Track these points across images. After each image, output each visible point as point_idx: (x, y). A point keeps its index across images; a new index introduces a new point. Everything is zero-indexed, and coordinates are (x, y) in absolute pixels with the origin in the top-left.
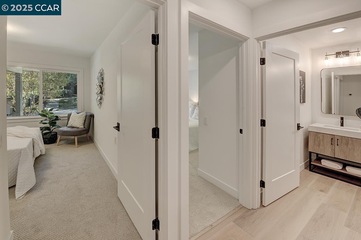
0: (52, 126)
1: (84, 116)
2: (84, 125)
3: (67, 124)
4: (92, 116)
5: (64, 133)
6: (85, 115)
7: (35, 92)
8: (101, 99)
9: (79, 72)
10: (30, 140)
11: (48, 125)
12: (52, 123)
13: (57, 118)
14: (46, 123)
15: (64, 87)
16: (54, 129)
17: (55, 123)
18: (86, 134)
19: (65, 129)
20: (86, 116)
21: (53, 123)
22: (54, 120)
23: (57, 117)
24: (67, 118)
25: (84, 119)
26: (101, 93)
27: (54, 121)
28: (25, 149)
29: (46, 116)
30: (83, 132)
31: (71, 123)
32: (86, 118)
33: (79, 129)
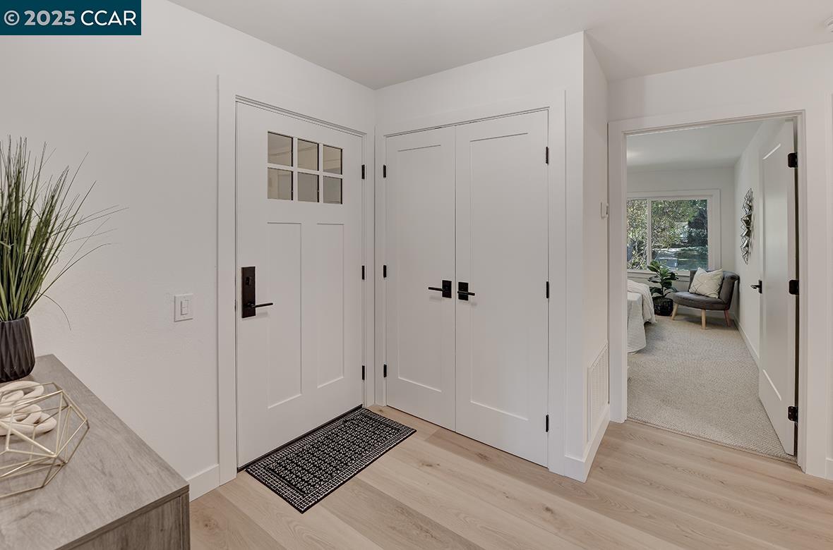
0: (665, 288)
1: (719, 276)
2: (719, 293)
3: (689, 288)
4: (735, 279)
5: (685, 302)
6: (722, 275)
7: (637, 235)
8: (747, 246)
9: (712, 196)
10: (640, 295)
11: (659, 286)
12: (665, 283)
13: (673, 276)
14: (657, 282)
15: (687, 223)
16: (669, 294)
17: (670, 284)
18: (724, 310)
19: (686, 295)
20: (724, 279)
21: (667, 284)
22: (669, 279)
23: (673, 274)
24: (689, 279)
25: (720, 283)
26: (748, 234)
27: (668, 281)
28: (635, 302)
29: (656, 271)
30: (716, 306)
31: (696, 287)
32: (722, 282)
33: (708, 299)
